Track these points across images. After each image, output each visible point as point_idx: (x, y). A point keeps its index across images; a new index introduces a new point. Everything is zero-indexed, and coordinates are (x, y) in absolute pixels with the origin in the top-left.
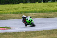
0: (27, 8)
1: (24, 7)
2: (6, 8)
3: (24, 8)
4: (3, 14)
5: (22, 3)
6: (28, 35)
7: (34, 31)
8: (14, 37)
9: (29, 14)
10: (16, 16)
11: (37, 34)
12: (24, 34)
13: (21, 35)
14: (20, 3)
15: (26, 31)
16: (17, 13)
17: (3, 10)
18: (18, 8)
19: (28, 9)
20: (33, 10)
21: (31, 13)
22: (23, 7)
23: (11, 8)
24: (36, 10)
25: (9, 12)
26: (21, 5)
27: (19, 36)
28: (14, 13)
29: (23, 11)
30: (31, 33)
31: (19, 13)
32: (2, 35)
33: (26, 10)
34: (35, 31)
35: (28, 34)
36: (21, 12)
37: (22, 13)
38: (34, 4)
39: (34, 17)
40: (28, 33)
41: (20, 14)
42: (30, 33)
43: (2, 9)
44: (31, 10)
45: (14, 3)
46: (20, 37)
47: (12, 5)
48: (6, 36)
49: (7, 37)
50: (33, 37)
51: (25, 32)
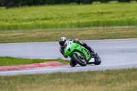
0: (110, 13)
1: (104, 11)
2: (60, 12)
3: (102, 13)
4: (52, 27)
5: (99, 3)
6: (113, 79)
7: (126, 68)
8: (79, 83)
9: (115, 27)
10: (85, 33)
11: (134, 76)
12: (103, 76)
13: (97, 78)
14: (94, 3)
15: (107, 69)
16: (87, 25)
17: (52, 19)
18: (90, 14)
19: (113, 15)
20: (124, 19)
21: (121, 25)
22: (100, 11)
23: (71, 13)
24: (131, 18)
25: (66, 22)
26: (97, 6)
27: (90, 82)
28: (79, 25)
29: (101, 20)
30: (120, 74)
31: (92, 25)
32: (49, 79)
33: (108, 19)
34: (129, 69)
35: (113, 77)
36: (97, 24)
37: (98, 26)
38: (126, 4)
39: (126, 36)
40: (112, 74)
41: (94, 28)
42: (117, 74)
43: (49, 16)
44: (121, 18)
45: (79, 3)
46: (92, 83)
47: (73, 7)
48: (58, 80)
49: (61, 84)
50: (123, 82)
51: (106, 71)
